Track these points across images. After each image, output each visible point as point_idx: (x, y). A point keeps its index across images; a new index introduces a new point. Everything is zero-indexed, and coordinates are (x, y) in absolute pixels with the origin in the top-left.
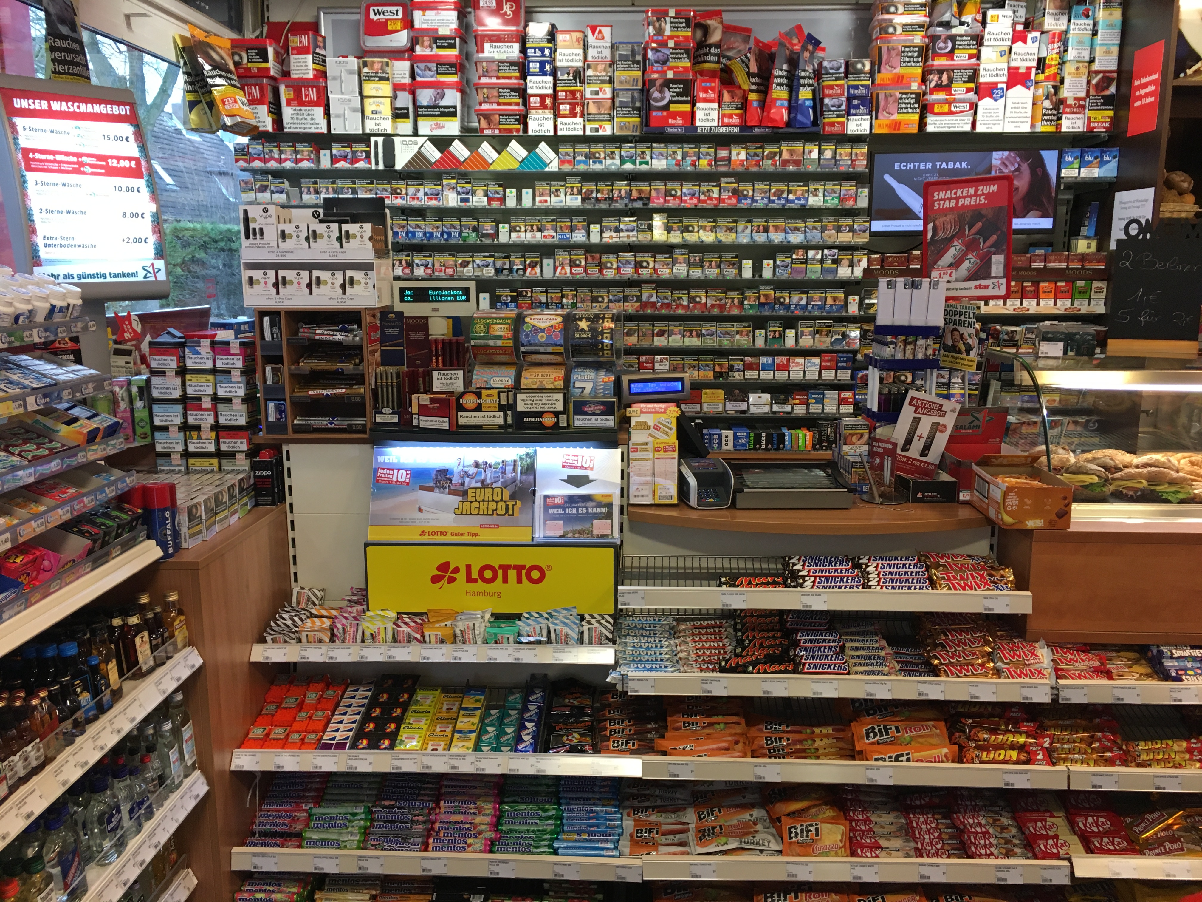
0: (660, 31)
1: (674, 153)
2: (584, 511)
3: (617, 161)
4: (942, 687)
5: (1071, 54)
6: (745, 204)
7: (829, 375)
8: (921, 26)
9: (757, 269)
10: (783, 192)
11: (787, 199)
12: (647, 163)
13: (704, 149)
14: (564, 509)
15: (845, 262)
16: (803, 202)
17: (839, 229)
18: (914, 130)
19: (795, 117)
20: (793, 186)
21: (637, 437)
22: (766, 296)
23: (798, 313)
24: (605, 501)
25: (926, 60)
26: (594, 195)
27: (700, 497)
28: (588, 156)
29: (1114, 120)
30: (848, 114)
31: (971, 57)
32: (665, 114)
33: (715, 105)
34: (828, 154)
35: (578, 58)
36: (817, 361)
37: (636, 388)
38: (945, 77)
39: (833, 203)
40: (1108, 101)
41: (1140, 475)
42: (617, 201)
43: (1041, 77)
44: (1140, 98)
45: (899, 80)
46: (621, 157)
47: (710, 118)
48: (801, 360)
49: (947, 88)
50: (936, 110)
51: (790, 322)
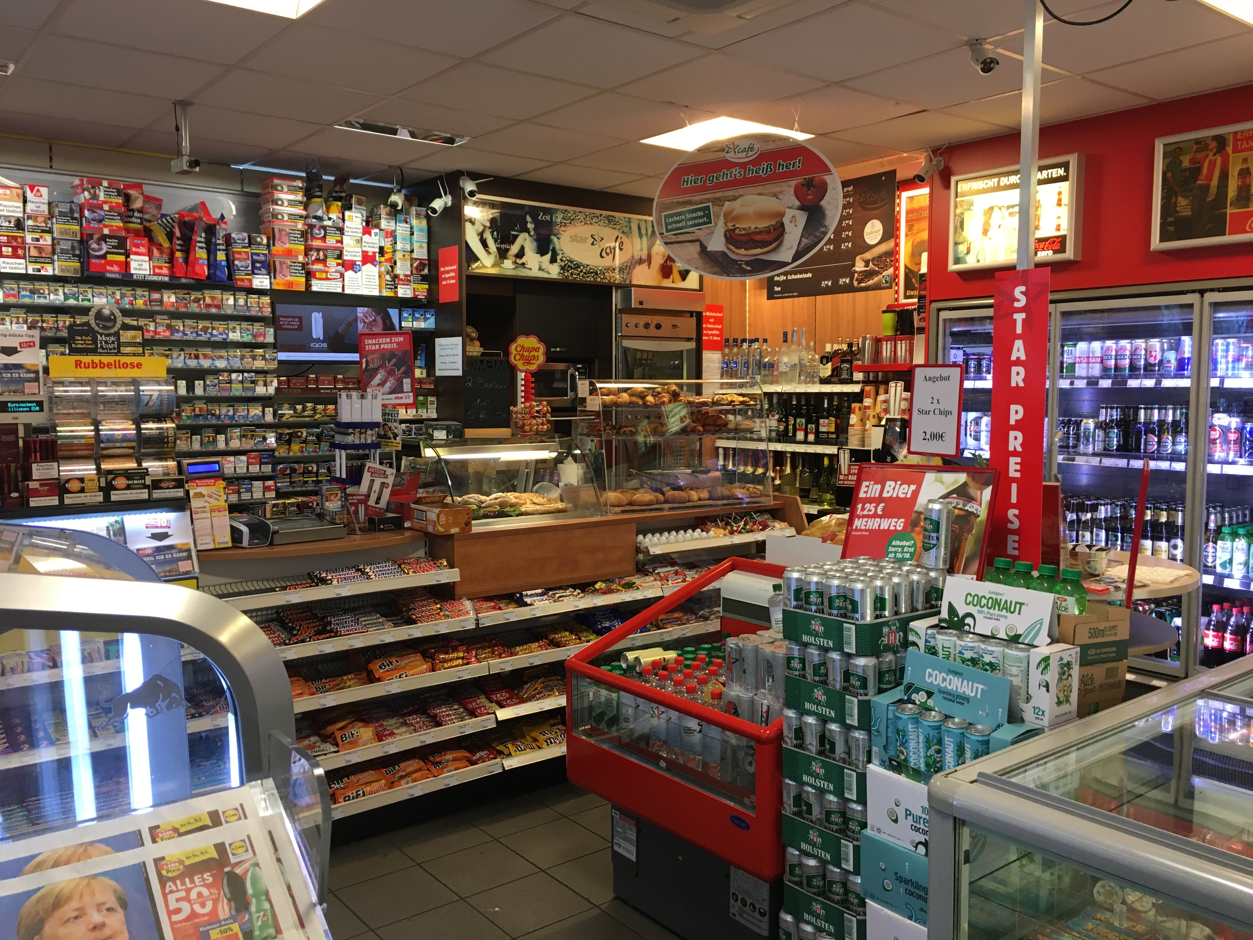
0: (95, 196)
1: (114, 293)
2: (170, 556)
3: (61, 297)
4: (420, 629)
5: (399, 246)
6: (178, 336)
7: (255, 469)
8: (301, 217)
9: (190, 388)
10: (208, 328)
11: (211, 334)
12: (89, 300)
13: (139, 292)
14: (154, 557)
15: (261, 383)
16: (224, 336)
17: (254, 358)
18: (302, 288)
19: (215, 273)
20: (216, 324)
21: (195, 503)
22: (201, 409)
23: (227, 422)
24: (185, 548)
25: (306, 241)
26: (40, 325)
27: (251, 539)
28: (33, 292)
29: (429, 291)
30: (253, 273)
31: (338, 242)
32: (103, 261)
33: (147, 258)
34: (241, 302)
35: (18, 210)
36: (244, 458)
37: (192, 469)
38: (321, 254)
39: (248, 338)
40: (424, 279)
41: (495, 504)
42: (62, 331)
43: (383, 259)
44: (446, 279)
45: (289, 253)
46: (64, 294)
47: (143, 267)
48: (232, 458)
49: (324, 261)
50: (317, 274)
51: (220, 429)
